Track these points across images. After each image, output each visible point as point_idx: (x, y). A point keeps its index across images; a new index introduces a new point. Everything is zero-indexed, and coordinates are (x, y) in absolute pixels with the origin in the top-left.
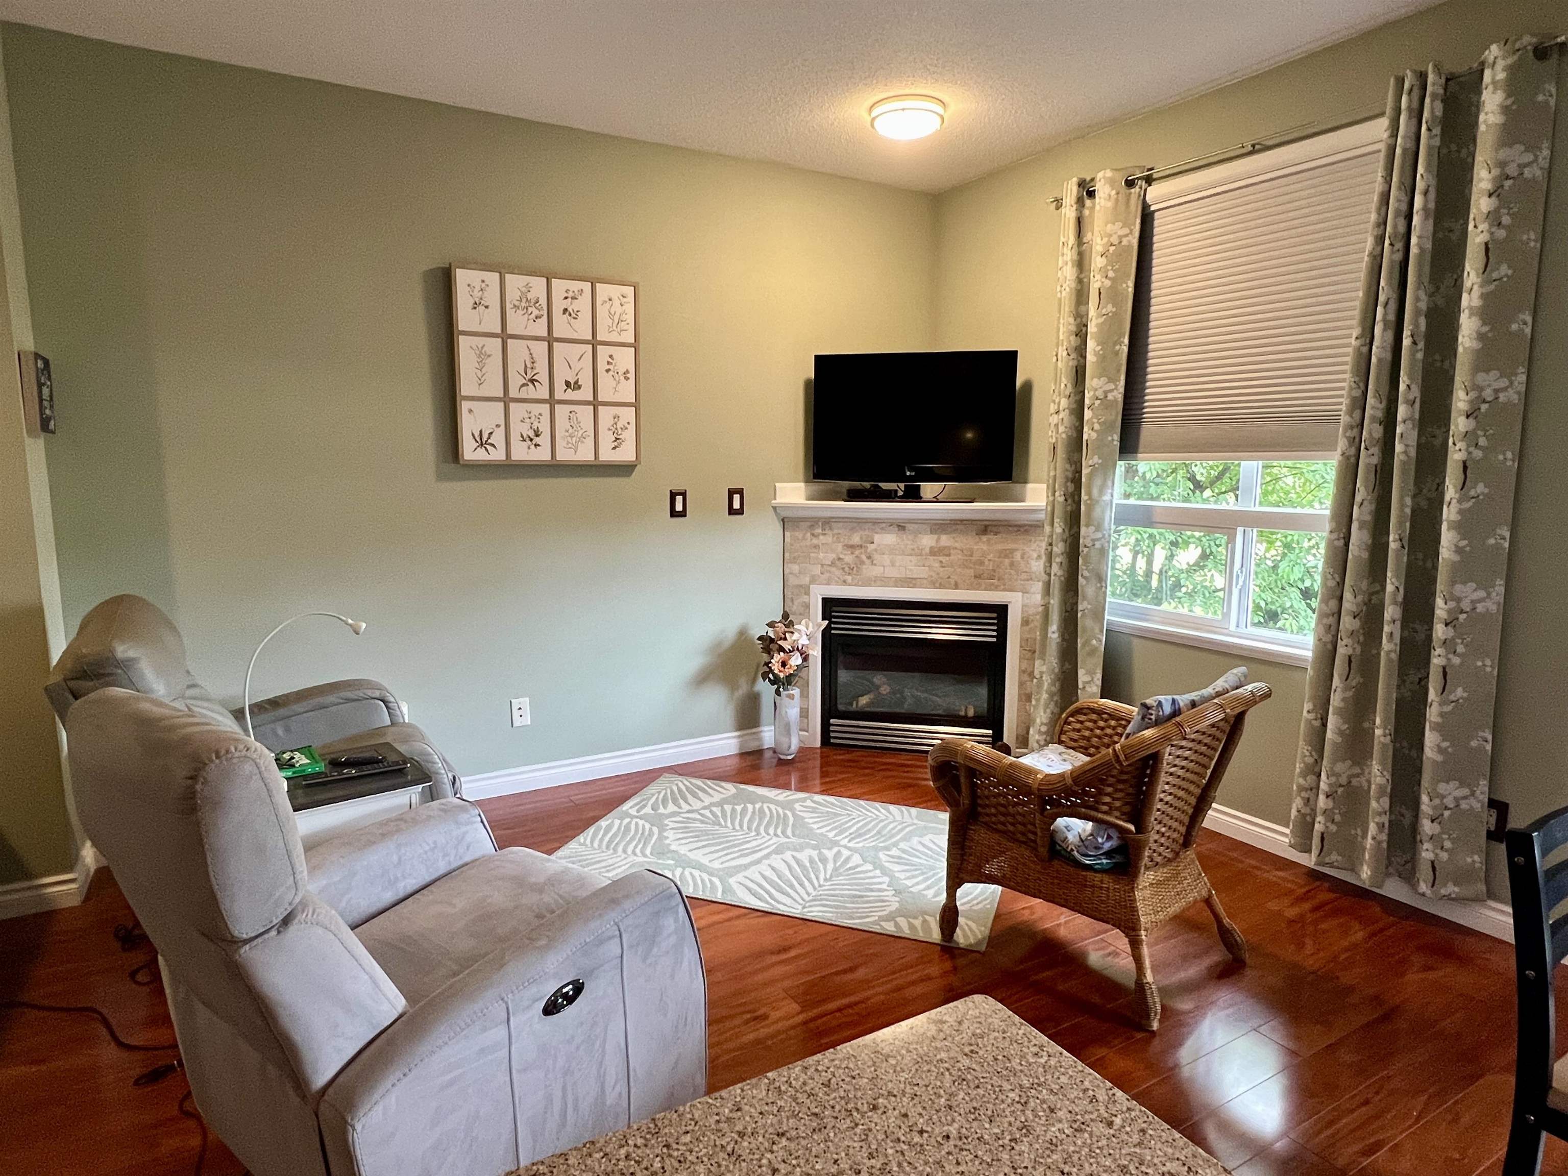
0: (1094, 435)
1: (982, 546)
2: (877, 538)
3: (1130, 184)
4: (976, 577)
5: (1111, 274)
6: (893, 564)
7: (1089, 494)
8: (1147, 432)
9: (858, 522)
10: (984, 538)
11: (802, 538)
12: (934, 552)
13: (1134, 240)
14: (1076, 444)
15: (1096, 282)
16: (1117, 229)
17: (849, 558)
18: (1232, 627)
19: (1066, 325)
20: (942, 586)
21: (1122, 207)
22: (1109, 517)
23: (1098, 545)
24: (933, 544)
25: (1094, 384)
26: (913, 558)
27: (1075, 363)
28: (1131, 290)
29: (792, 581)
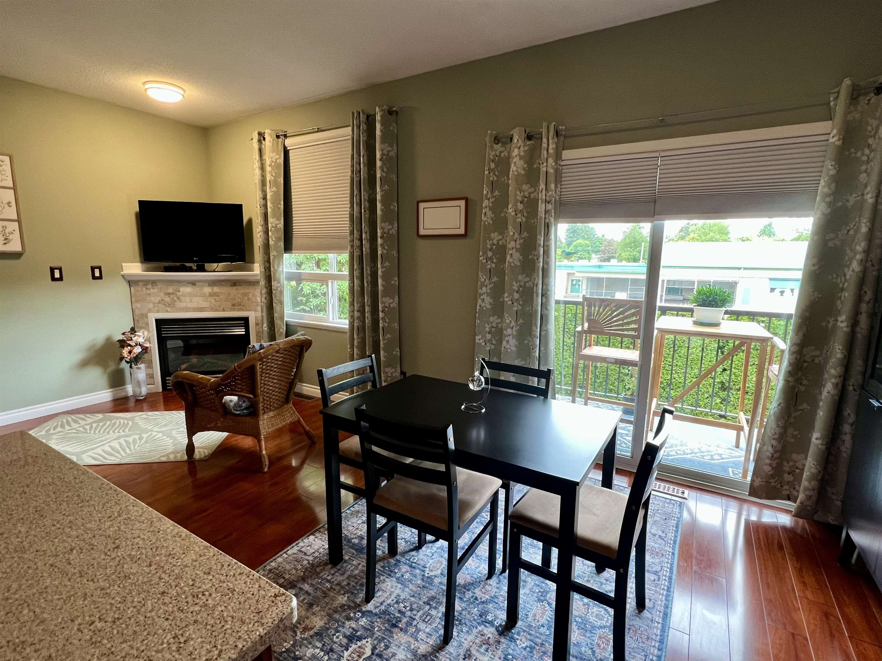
0: (273, 243)
1: (233, 291)
2: (182, 289)
3: (278, 137)
4: (232, 305)
5: (274, 174)
6: (191, 301)
7: (274, 267)
8: (296, 241)
9: (171, 282)
10: (235, 288)
11: (141, 290)
12: (211, 295)
13: (281, 160)
14: (267, 247)
15: (268, 178)
16: (275, 156)
17: (167, 299)
18: (331, 320)
19: (259, 194)
20: (216, 310)
21: (275, 146)
22: (283, 277)
23: (279, 289)
24: (210, 291)
25: (271, 220)
26: (201, 298)
27: (264, 211)
28: (282, 182)
29: (137, 312)
